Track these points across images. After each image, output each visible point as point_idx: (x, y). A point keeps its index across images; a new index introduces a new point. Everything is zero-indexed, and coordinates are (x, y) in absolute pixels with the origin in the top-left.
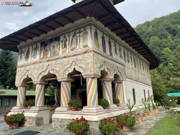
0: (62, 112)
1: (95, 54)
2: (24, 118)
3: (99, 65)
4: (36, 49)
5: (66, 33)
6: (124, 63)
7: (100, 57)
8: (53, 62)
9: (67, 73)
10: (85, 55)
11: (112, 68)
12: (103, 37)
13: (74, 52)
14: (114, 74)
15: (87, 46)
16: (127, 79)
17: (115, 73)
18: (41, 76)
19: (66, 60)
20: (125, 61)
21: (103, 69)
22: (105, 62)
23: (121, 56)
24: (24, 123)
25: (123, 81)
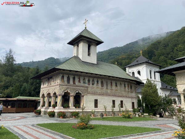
0: (51, 109)
1: (60, 86)
2: (41, 111)
3: (63, 90)
4: (46, 81)
5: (54, 75)
6: (88, 85)
7: (64, 87)
8: (50, 88)
9: (53, 93)
10: (57, 86)
11: (74, 90)
12: (69, 76)
13: (55, 85)
14: (75, 93)
15: (58, 82)
16: (88, 94)
17: (77, 92)
18: (47, 94)
19: (53, 87)
20: (89, 84)
21: (66, 91)
22: (68, 88)
23: (84, 83)
24: (41, 113)
25: (84, 95)
